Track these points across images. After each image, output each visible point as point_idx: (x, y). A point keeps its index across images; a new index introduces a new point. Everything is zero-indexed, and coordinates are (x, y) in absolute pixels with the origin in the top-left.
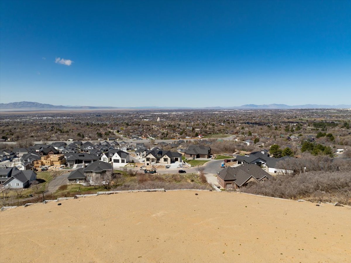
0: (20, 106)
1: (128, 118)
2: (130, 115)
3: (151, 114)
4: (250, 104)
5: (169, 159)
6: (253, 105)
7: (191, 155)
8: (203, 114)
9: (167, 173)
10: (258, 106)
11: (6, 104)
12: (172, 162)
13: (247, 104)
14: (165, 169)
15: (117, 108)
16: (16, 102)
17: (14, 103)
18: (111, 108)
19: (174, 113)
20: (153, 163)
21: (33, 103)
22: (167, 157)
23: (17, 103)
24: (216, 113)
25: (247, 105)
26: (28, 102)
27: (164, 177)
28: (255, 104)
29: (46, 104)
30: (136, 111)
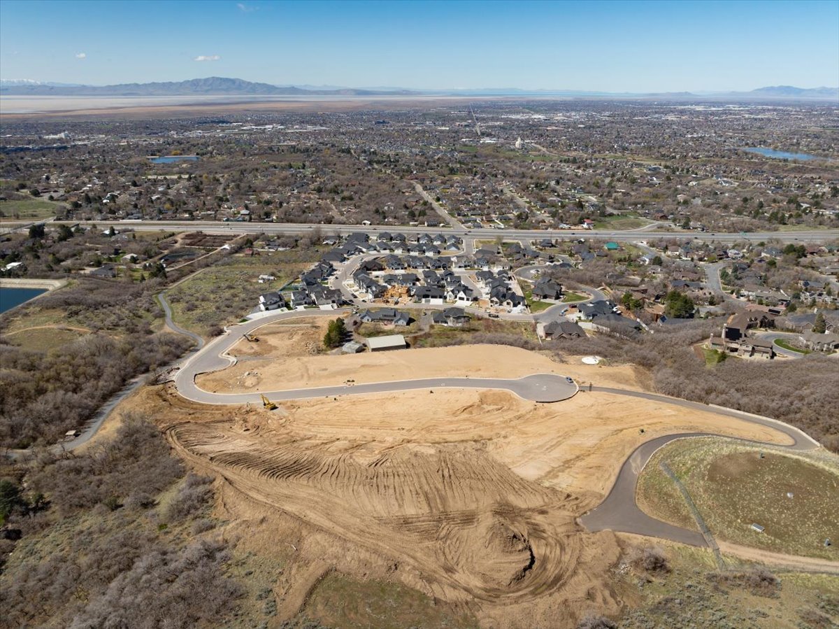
0: (207, 88)
1: (448, 132)
2: (454, 120)
3: (502, 120)
4: (779, 85)
5: (512, 303)
6: (788, 89)
7: (537, 295)
8: (636, 123)
9: (507, 319)
10: (803, 90)
11: (177, 83)
12: (515, 305)
13: (770, 85)
14: (506, 314)
15: (419, 93)
16: (196, 80)
17: (193, 81)
18: (407, 93)
19: (559, 117)
20: (496, 305)
21: (233, 81)
22: (509, 301)
23: (200, 80)
24: (671, 117)
25: (772, 88)
26: (221, 79)
27: (504, 323)
28: (795, 86)
29: (259, 82)
30: (466, 107)
